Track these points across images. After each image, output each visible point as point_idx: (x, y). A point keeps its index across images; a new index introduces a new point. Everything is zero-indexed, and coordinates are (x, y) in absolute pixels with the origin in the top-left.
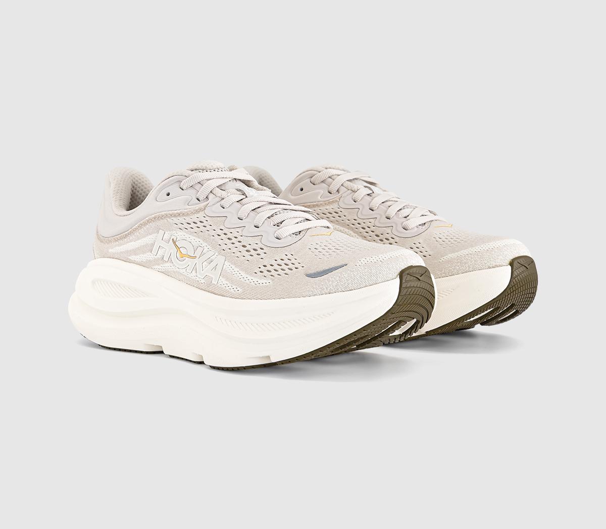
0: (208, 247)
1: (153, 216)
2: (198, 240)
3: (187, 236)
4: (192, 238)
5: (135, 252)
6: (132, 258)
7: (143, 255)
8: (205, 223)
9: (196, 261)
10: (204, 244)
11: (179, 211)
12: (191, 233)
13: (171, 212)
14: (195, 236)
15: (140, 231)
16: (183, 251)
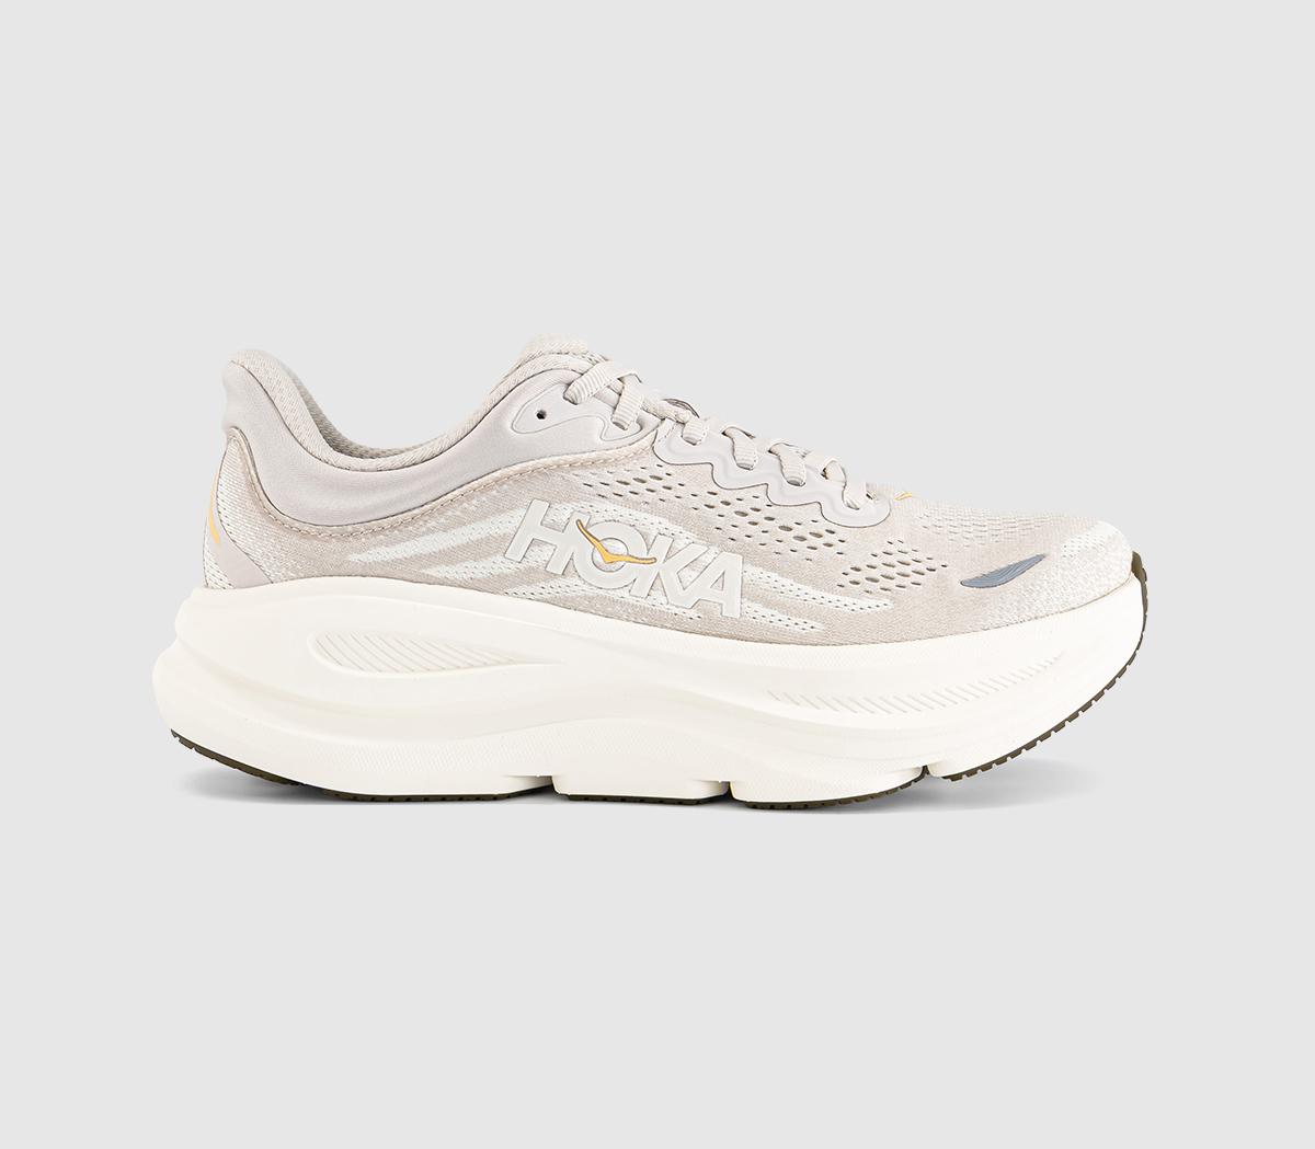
0: (688, 534)
1: (517, 468)
2: (656, 519)
3: (625, 511)
4: (640, 515)
5: (449, 556)
6: (432, 572)
7: (475, 564)
8: (668, 481)
9: (653, 569)
10: (676, 529)
11: (593, 455)
12: (636, 506)
13: (570, 458)
14: (646, 511)
15: (465, 505)
16: (612, 546)
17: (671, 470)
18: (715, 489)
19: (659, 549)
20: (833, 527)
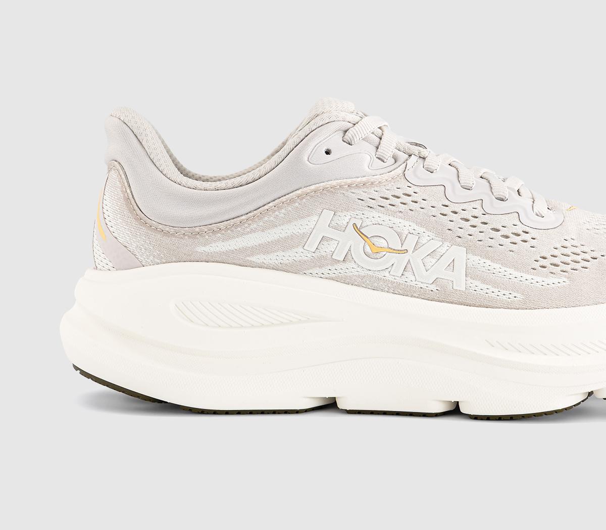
0: (428, 233)
1: (313, 187)
2: (407, 223)
3: (386, 218)
4: (397, 221)
5: (265, 248)
6: (254, 259)
7: (283, 254)
8: (415, 197)
9: (406, 257)
10: (420, 230)
11: (364, 179)
12: (393, 214)
13: (349, 181)
14: (400, 218)
15: (277, 213)
16: (378, 241)
17: (417, 189)
18: (447, 203)
19: (410, 244)
20: (527, 229)
